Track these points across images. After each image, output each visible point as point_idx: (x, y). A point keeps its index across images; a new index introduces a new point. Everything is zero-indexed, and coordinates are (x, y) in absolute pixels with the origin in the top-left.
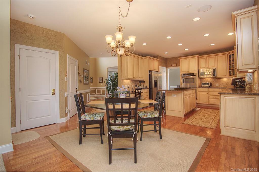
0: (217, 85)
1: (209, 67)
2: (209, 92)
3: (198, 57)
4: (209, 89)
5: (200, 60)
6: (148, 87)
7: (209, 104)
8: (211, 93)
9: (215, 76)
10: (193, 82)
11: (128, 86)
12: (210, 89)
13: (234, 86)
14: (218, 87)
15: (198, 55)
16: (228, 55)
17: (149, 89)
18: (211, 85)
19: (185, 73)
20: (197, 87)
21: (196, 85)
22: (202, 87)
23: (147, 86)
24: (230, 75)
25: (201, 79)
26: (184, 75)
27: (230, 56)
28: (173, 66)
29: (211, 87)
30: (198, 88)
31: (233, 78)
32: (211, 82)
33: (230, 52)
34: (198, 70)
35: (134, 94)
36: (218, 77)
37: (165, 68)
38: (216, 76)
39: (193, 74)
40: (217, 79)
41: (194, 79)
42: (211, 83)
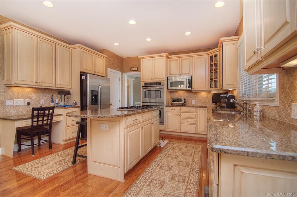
0: (192, 102)
1: (182, 74)
2: (182, 113)
3: (167, 57)
4: (182, 108)
5: (170, 62)
6: (79, 104)
7: (181, 132)
8: (184, 115)
9: (190, 87)
10: (160, 97)
11: (27, 101)
12: (184, 109)
13: (215, 104)
14: (194, 105)
15: (166, 54)
16: (208, 56)
17: (80, 108)
18: (185, 102)
19: (148, 82)
20: (165, 104)
21: (164, 101)
22: (173, 105)
23: (76, 103)
24: (211, 87)
25: (171, 92)
26: (146, 84)
27: (212, 58)
28: (133, 70)
29: (184, 105)
30: (166, 106)
31: (215, 92)
32: (184, 97)
33: (212, 52)
34: (166, 78)
35: (31, 120)
36: (194, 89)
37: (120, 73)
38: (192, 89)
39: (160, 84)
40: (192, 94)
41: (160, 91)
42: (184, 99)
